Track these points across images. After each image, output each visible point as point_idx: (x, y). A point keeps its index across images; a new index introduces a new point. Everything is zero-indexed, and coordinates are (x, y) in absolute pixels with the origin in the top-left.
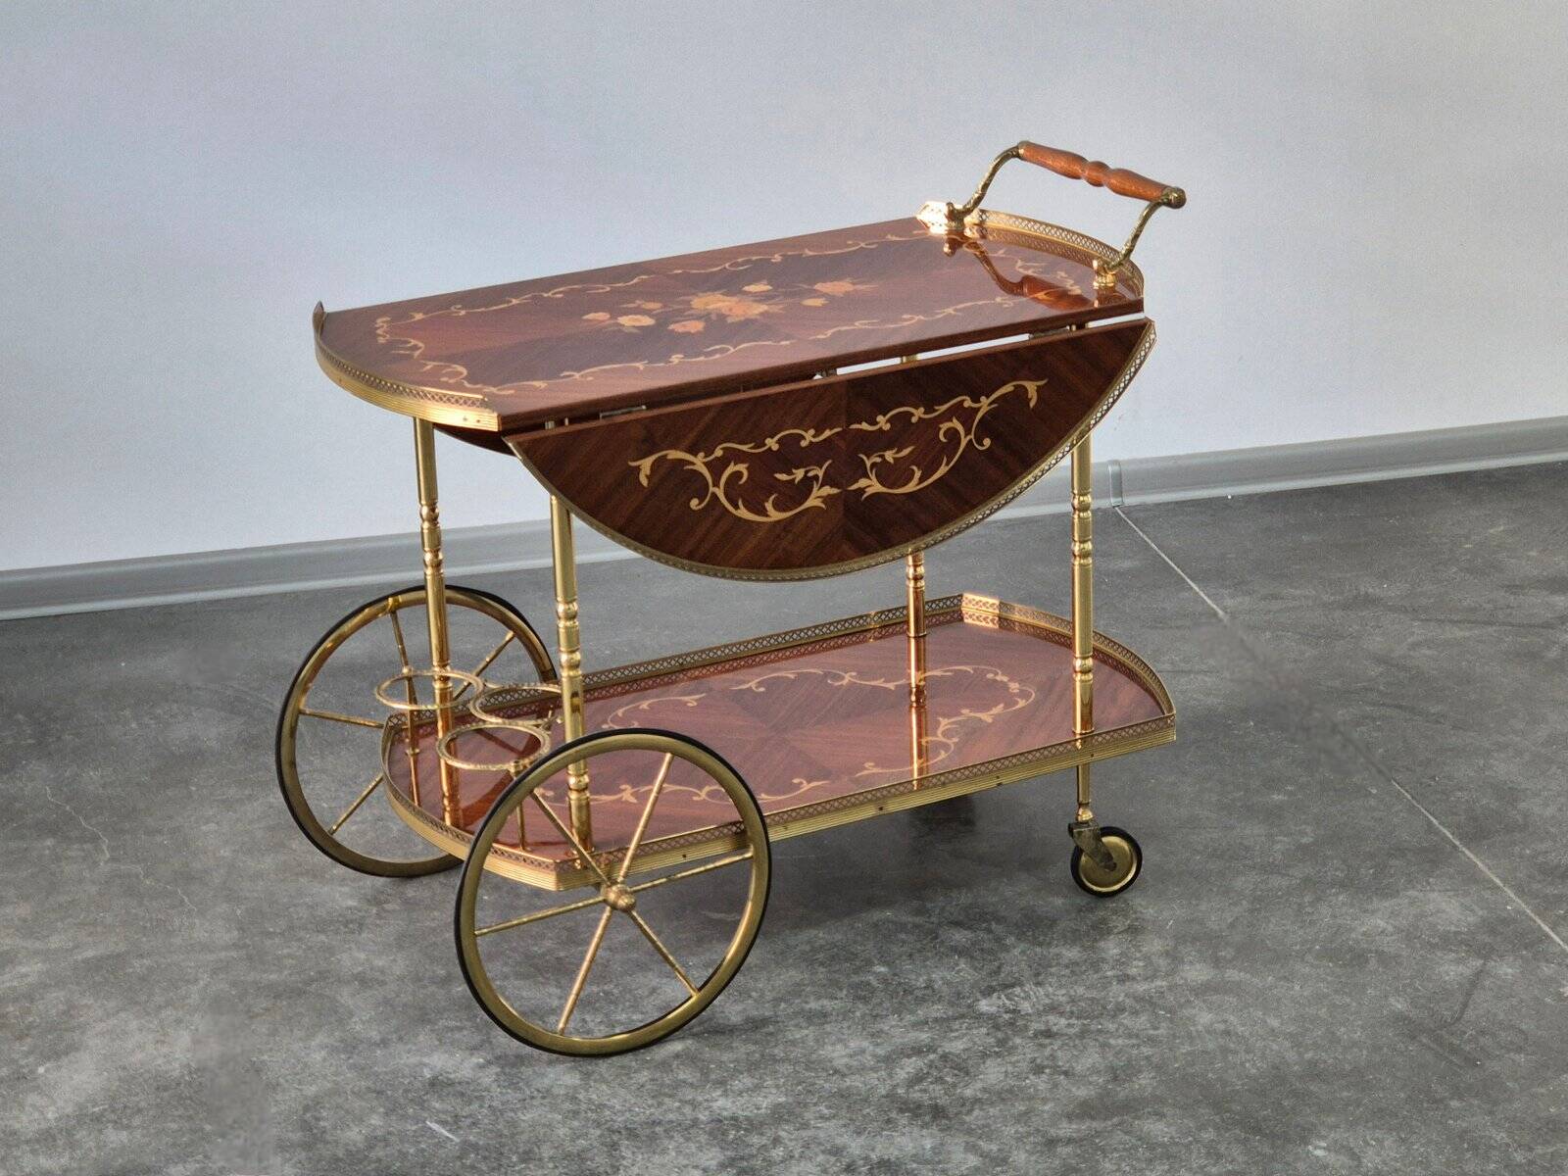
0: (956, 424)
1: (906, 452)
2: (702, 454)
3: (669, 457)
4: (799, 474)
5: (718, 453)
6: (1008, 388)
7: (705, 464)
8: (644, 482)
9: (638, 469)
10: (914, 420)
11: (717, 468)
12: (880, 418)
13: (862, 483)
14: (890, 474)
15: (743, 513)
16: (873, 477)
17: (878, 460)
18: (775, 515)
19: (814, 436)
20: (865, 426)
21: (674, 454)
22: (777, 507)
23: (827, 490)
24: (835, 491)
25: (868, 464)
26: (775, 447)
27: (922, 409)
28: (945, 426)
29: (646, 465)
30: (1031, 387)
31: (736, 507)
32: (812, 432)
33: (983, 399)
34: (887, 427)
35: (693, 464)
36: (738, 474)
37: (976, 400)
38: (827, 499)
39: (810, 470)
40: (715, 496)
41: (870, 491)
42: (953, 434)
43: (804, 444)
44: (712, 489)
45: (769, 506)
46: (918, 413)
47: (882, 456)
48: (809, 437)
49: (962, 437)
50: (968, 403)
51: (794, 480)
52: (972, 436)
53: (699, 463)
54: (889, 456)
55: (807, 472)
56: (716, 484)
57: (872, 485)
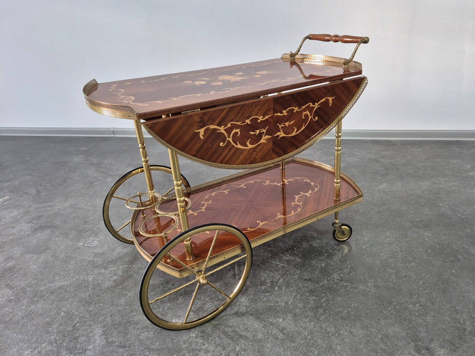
0: (307, 112)
1: (292, 122)
2: (223, 126)
3: (210, 128)
4: (258, 132)
5: (229, 125)
6: (323, 100)
7: (224, 130)
8: (202, 137)
9: (199, 133)
10: (295, 111)
11: (229, 131)
12: (284, 111)
13: (278, 133)
14: (286, 130)
15: (239, 146)
16: (282, 132)
17: (283, 126)
18: (250, 146)
19: (262, 118)
20: (279, 114)
21: (212, 127)
22: (251, 143)
23: (267, 137)
24: (270, 137)
25: (280, 127)
26: (249, 123)
27: (297, 108)
28: (304, 113)
29: (202, 131)
30: (330, 99)
31: (237, 144)
32: (262, 117)
33: (316, 103)
34: (286, 114)
35: (220, 130)
36: (237, 133)
37: (314, 104)
38: (267, 140)
39: (261, 130)
40: (228, 141)
41: (281, 136)
42: (306, 116)
43: (259, 121)
44: (227, 139)
45: (248, 143)
46: (296, 109)
47: (285, 124)
48: (261, 119)
49: (309, 116)
50: (311, 105)
51: (256, 133)
52: (312, 116)
53: (222, 129)
54: (287, 124)
55: (260, 131)
56: (229, 137)
57: (281, 134)
